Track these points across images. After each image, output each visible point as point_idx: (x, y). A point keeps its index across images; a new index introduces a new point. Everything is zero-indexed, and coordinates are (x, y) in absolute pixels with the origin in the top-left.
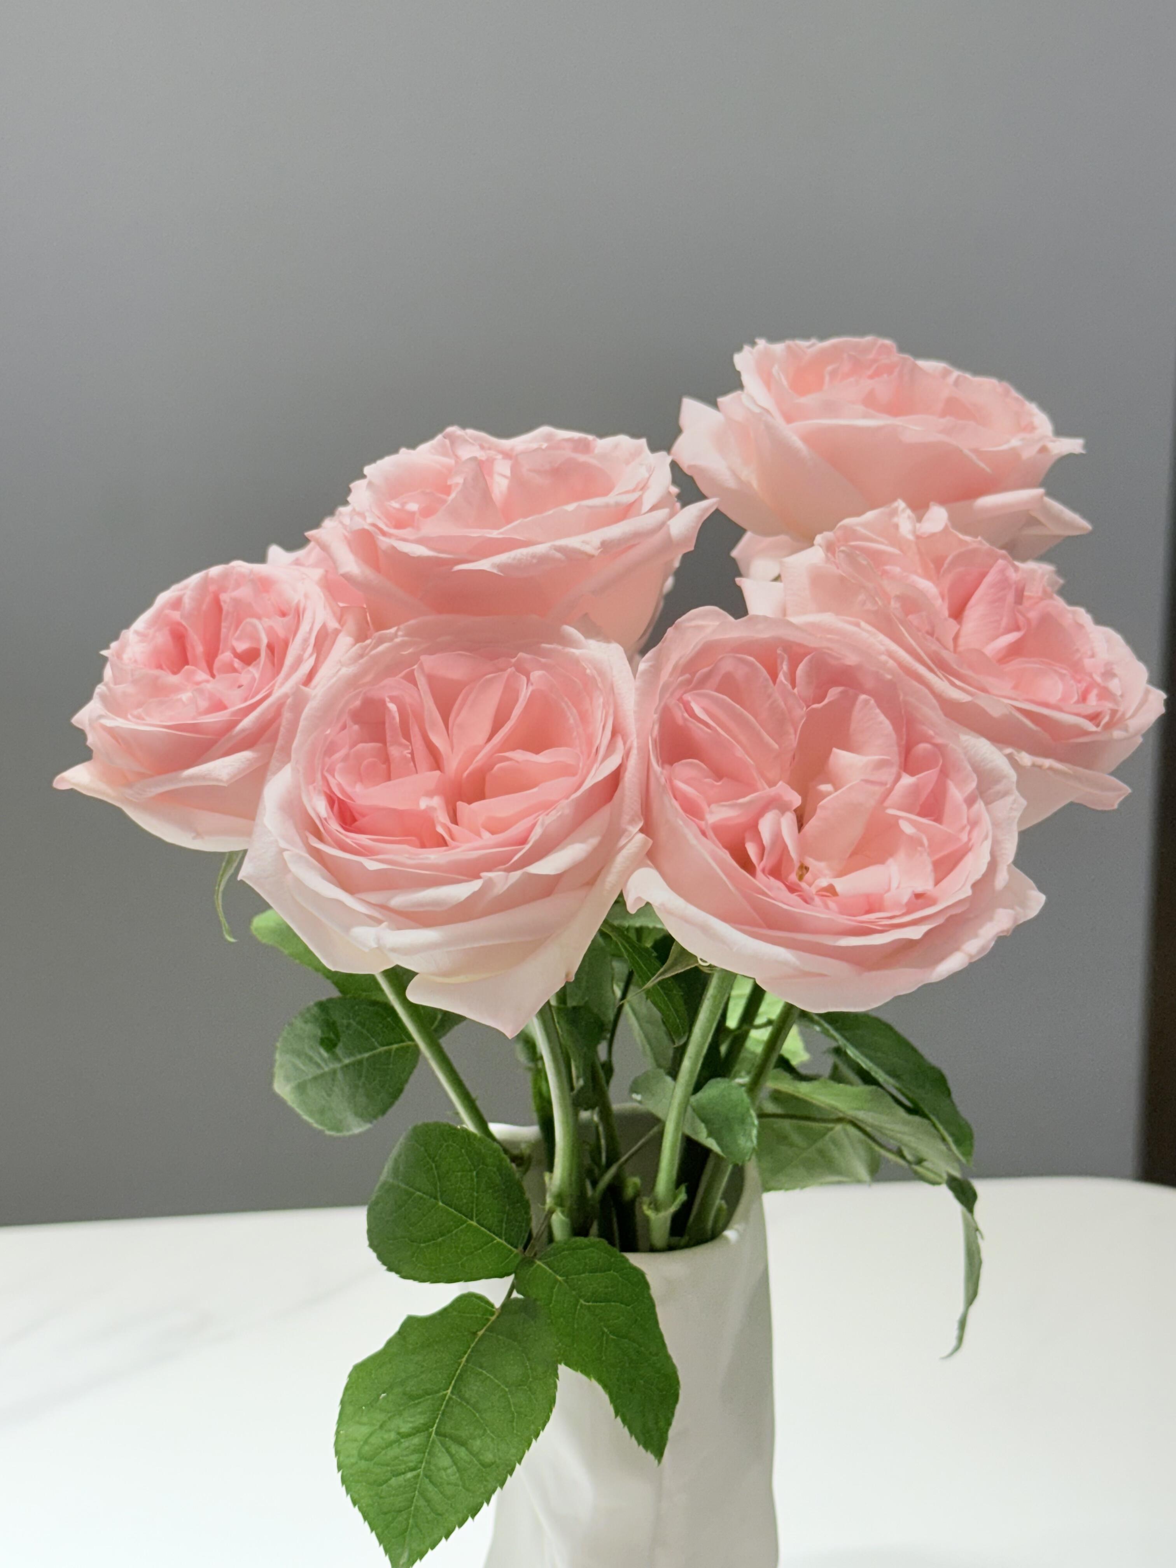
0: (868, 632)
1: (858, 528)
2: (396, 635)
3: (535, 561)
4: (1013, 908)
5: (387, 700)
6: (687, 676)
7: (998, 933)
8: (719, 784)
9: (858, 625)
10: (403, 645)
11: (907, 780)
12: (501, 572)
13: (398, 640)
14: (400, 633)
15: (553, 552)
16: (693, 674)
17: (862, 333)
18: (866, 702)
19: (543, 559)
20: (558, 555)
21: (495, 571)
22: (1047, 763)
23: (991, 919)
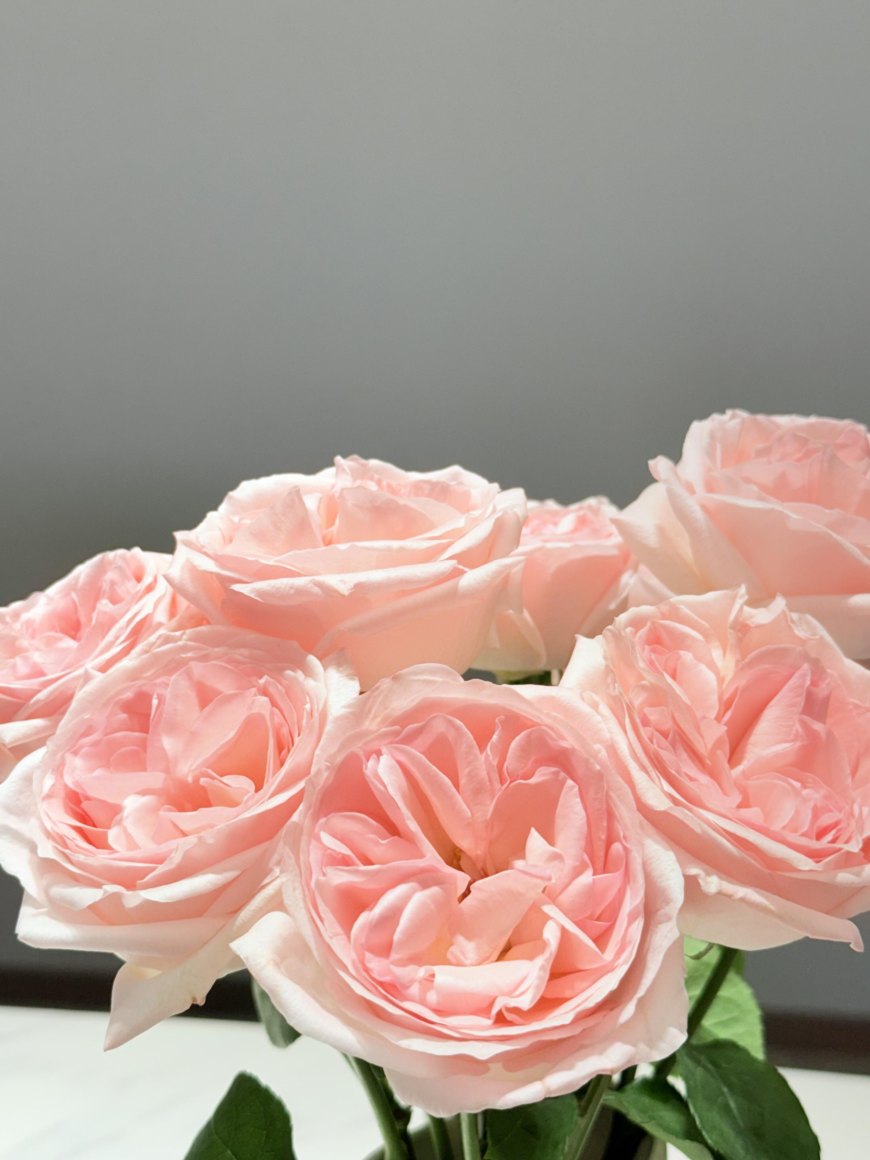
0: (603, 716)
1: (682, 607)
2: (180, 639)
3: (292, 592)
4: (634, 1045)
5: (155, 696)
6: (397, 728)
7: (599, 1071)
8: (384, 842)
9: (595, 706)
10: (184, 649)
11: (587, 878)
12: (259, 596)
13: (180, 643)
14: (185, 637)
15: (311, 585)
16: (403, 728)
17: (841, 416)
18: (572, 787)
19: (300, 592)
20: (316, 590)
21: (252, 596)
22: (741, 891)
23: (601, 1053)
